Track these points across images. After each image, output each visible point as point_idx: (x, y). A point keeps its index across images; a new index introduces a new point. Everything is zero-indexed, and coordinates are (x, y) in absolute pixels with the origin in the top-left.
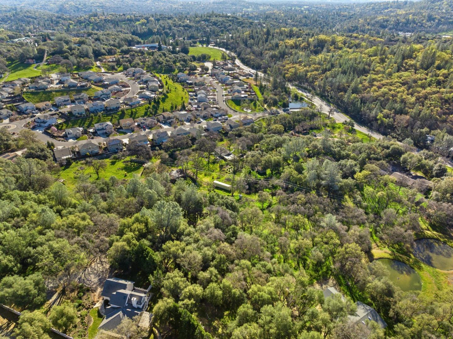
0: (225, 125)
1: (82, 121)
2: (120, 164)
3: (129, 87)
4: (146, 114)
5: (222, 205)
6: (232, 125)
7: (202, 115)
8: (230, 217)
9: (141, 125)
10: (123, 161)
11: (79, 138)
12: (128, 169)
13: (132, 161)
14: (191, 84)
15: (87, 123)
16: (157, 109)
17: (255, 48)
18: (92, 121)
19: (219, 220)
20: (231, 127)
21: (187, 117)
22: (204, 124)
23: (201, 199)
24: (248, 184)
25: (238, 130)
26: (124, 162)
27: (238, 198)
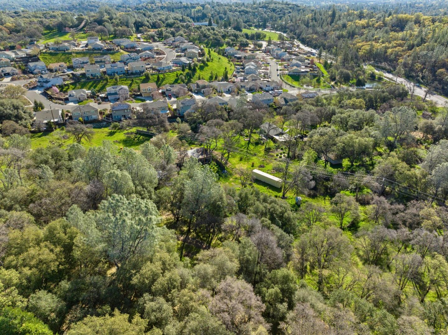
0: (278, 98)
1: (93, 84)
2: (121, 136)
3: (165, 54)
4: (176, 81)
5: (263, 214)
6: (288, 98)
7: (248, 86)
8: (279, 246)
9: (167, 93)
10: (126, 132)
11: (82, 101)
12: (127, 142)
13: (138, 133)
14: (240, 58)
15: (100, 86)
16: (191, 78)
17: (319, 29)
18: (106, 84)
19: (252, 252)
20: (286, 101)
21: (228, 87)
22: (250, 96)
23: (221, 198)
24: (313, 179)
25: (297, 104)
26: (128, 133)
27: (294, 202)
